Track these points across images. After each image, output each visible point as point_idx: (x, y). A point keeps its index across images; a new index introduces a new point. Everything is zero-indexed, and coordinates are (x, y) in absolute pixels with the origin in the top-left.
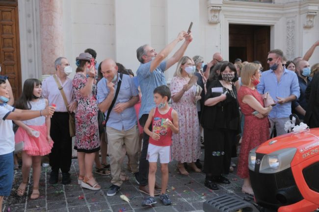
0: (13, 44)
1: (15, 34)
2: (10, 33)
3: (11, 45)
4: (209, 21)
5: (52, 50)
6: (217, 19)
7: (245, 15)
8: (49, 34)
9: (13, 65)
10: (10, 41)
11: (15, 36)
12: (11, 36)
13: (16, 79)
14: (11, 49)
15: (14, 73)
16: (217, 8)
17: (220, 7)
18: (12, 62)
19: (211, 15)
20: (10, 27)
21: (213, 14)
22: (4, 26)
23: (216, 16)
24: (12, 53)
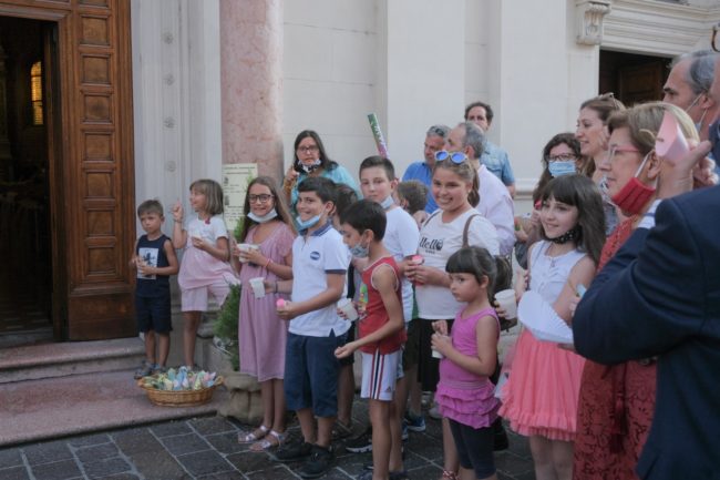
0: (108, 74)
1: (115, 44)
2: (103, 40)
3: (103, 75)
4: (578, 37)
5: (261, 93)
6: (597, 34)
7: (634, 28)
8: (256, 49)
9: (108, 133)
10: (101, 64)
11: (114, 51)
12: (105, 49)
13: (117, 173)
14: (105, 87)
15: (110, 158)
16: (601, 7)
17: (607, 5)
18: (106, 125)
19: (585, 23)
20: (104, 22)
21: (589, 22)
22: (85, 22)
23: (596, 27)
24: (105, 100)
